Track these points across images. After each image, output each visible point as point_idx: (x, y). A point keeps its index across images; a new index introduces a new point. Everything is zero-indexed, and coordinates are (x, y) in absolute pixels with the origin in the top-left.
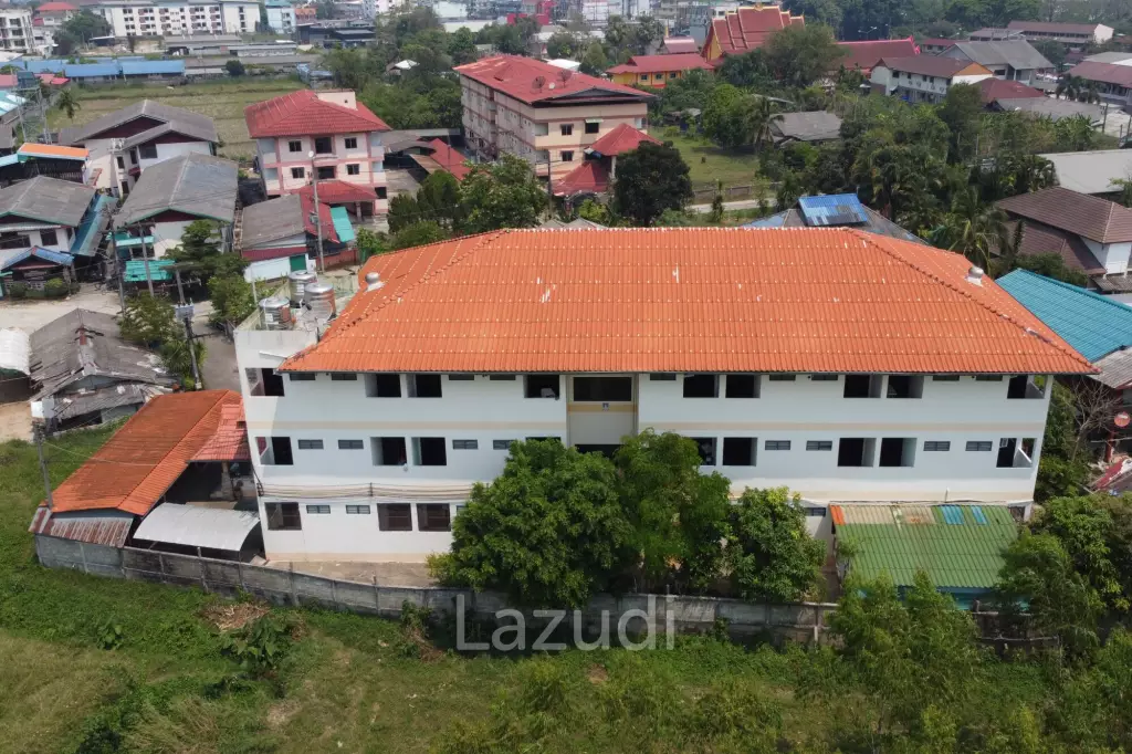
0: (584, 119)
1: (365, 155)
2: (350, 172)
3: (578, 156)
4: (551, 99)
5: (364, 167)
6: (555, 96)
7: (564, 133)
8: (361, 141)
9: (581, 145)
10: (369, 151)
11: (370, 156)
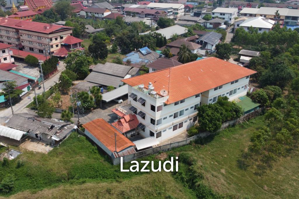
0: (60, 36)
1: (8, 54)
2: (5, 60)
3: (60, 46)
4: (53, 32)
5: (8, 58)
6: (53, 31)
7: (56, 40)
8: (6, 50)
9: (60, 42)
10: (9, 53)
11: (9, 54)
